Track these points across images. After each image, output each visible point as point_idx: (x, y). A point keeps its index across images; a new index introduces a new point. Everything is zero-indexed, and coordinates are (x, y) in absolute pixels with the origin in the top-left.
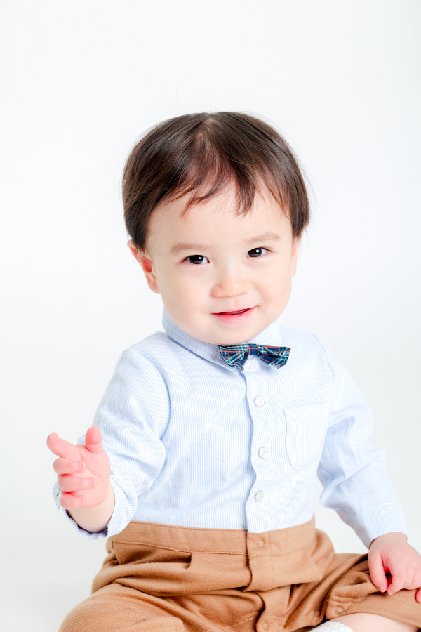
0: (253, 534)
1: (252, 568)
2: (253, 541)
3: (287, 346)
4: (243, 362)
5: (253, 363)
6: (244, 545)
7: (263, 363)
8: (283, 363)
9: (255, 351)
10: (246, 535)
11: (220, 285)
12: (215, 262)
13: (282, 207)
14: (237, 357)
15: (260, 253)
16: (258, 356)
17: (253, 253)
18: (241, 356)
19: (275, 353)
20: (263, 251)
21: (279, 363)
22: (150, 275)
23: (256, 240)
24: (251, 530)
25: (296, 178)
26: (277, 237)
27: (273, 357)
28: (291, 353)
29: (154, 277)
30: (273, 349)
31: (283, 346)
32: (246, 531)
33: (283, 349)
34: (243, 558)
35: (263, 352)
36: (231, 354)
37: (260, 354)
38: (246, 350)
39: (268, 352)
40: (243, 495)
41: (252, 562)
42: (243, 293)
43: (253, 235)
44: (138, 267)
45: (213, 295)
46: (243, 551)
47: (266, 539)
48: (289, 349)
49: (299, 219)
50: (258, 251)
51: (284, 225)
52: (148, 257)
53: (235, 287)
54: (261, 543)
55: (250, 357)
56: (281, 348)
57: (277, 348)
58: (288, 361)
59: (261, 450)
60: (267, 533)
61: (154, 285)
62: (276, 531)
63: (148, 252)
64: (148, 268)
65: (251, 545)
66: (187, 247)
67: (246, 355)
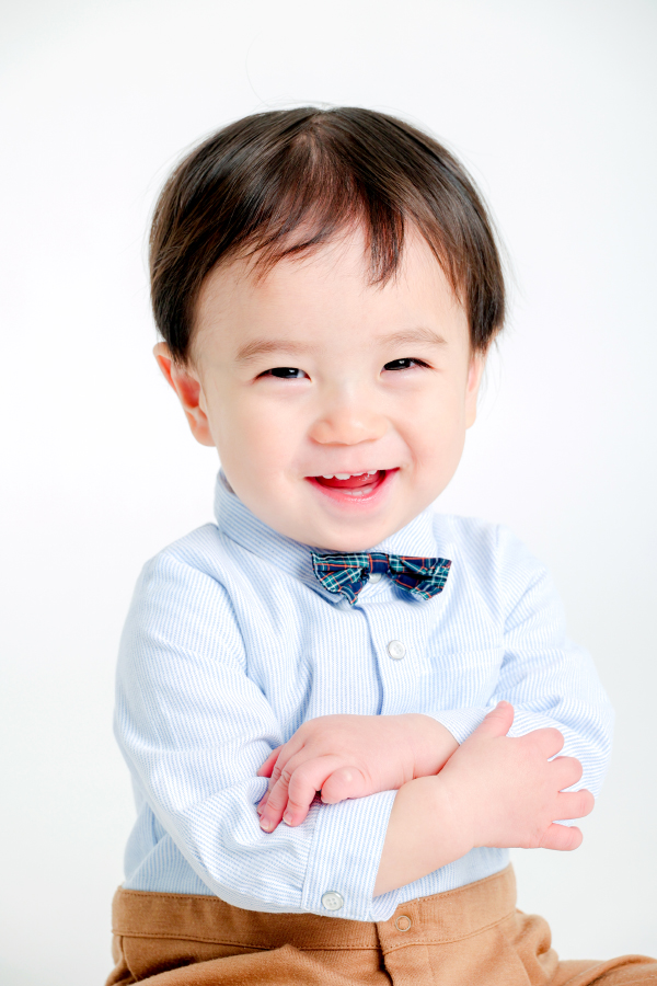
1: (391, 972)
3: (445, 557)
4: (357, 588)
5: (377, 589)
6: (373, 930)
8: (436, 589)
9: (382, 565)
11: (328, 421)
13: (454, 284)
14: (345, 576)
16: (389, 576)
18: (354, 576)
19: (420, 571)
21: (429, 590)
22: (195, 412)
23: (401, 338)
25: (483, 234)
26: (439, 341)
27: (415, 578)
29: (203, 415)
30: (419, 562)
31: (436, 556)
33: (436, 562)
34: (373, 954)
35: (398, 567)
36: (335, 571)
37: (393, 572)
38: (365, 563)
39: (408, 569)
42: (371, 440)
43: (396, 328)
44: (173, 400)
45: (313, 440)
46: (372, 942)
47: (414, 914)
48: (448, 563)
49: (485, 315)
50: (402, 362)
51: (453, 320)
52: (194, 375)
53: (355, 426)
54: (405, 923)
55: (373, 577)
56: (433, 560)
57: (426, 561)
58: (444, 589)
60: (415, 903)
61: (202, 432)
62: (434, 898)
63: (194, 364)
64: (191, 399)
65: (385, 929)
66: (268, 347)
67: (365, 574)
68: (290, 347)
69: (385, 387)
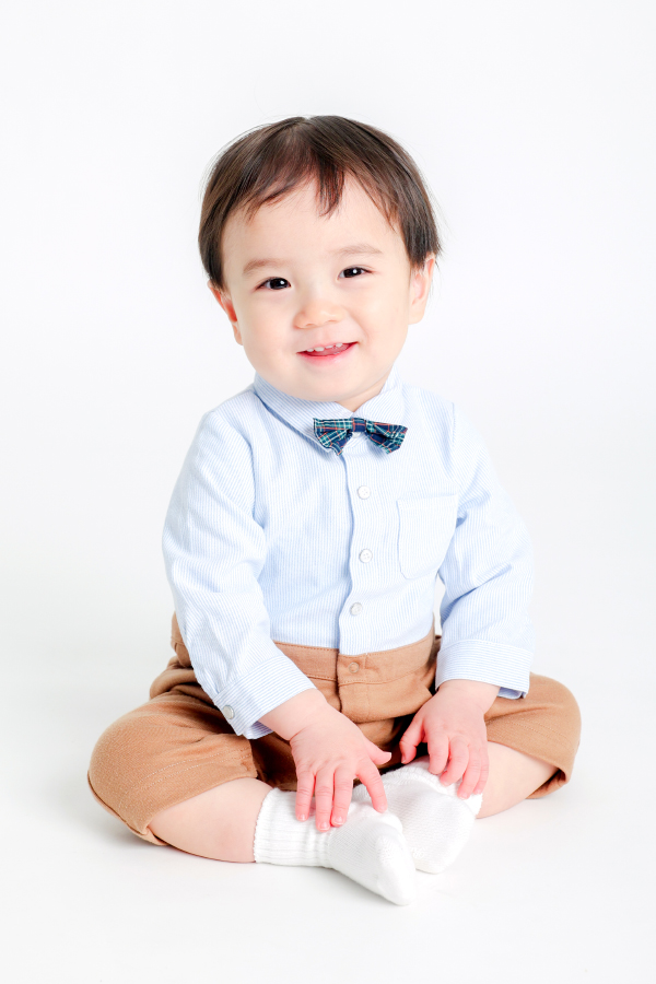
0: (347, 657)
1: (342, 698)
2: (346, 665)
3: (404, 425)
4: (342, 443)
5: (358, 443)
6: (334, 668)
7: (372, 444)
8: (395, 447)
9: (361, 426)
10: (337, 656)
12: (297, 285)
14: (335, 435)
15: (357, 274)
16: (366, 434)
17: (348, 274)
18: (341, 435)
19: (386, 434)
20: (362, 272)
21: (391, 447)
22: (236, 324)
24: (344, 651)
26: (376, 251)
27: (384, 437)
28: (407, 434)
30: (386, 427)
31: (398, 424)
32: (337, 651)
33: (397, 428)
34: (331, 684)
35: (371, 429)
36: (330, 431)
37: (369, 432)
38: (350, 426)
39: (378, 431)
40: (335, 606)
41: (342, 691)
42: (334, 322)
45: (295, 326)
46: (331, 675)
47: (361, 663)
48: (405, 429)
50: (353, 271)
54: (355, 666)
55: (355, 434)
56: (396, 427)
57: (391, 427)
58: (403, 444)
59: (365, 552)
60: (364, 655)
62: (376, 654)
64: (233, 316)
65: (342, 670)
66: (259, 264)
67: (349, 433)
69: (342, 287)
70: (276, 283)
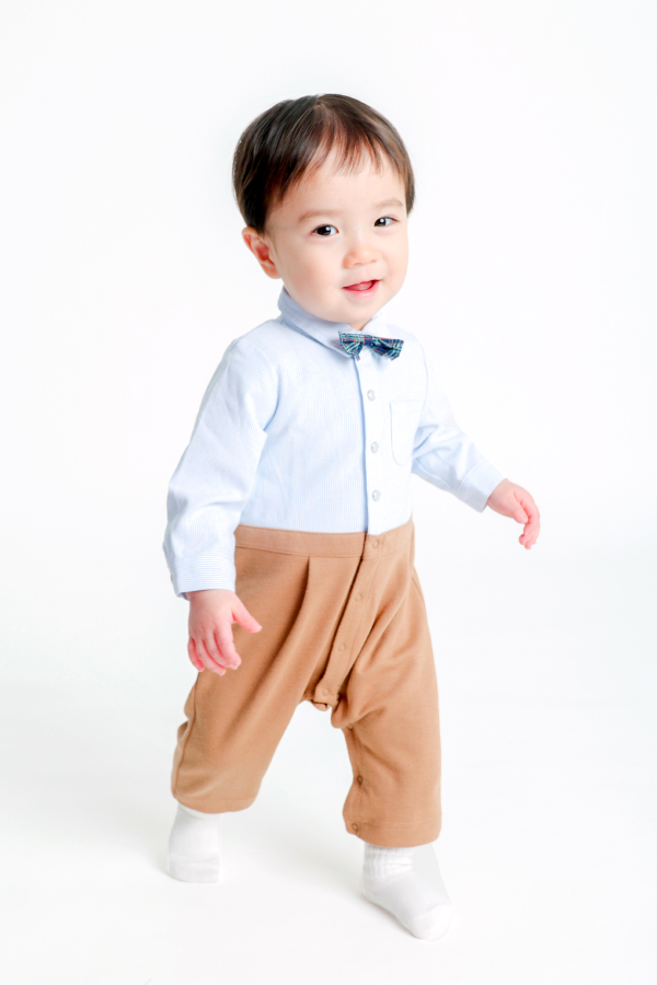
0: (373, 536)
3: (401, 339)
6: (361, 546)
7: (377, 355)
8: (395, 356)
9: (369, 342)
10: (366, 537)
12: (345, 232)
14: (354, 345)
15: (384, 223)
16: (372, 348)
17: (378, 223)
18: (357, 346)
19: (389, 345)
20: (388, 221)
21: (392, 355)
22: (266, 263)
24: (371, 532)
26: (400, 204)
27: (386, 348)
28: (404, 346)
30: (387, 341)
31: (396, 338)
32: (366, 532)
33: (398, 341)
35: (377, 343)
36: (348, 343)
37: (374, 345)
38: (360, 341)
39: (382, 344)
42: (374, 261)
45: (345, 266)
47: (381, 540)
48: (402, 342)
50: (382, 221)
53: (365, 254)
54: (376, 544)
55: (364, 347)
56: (395, 340)
57: (391, 340)
58: (402, 353)
60: (382, 534)
64: (264, 256)
65: (369, 546)
66: (317, 213)
68: (329, 213)
69: (377, 233)
70: (322, 231)
